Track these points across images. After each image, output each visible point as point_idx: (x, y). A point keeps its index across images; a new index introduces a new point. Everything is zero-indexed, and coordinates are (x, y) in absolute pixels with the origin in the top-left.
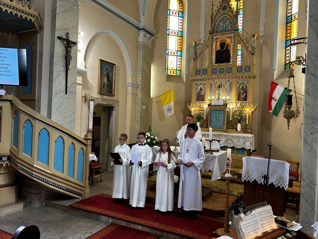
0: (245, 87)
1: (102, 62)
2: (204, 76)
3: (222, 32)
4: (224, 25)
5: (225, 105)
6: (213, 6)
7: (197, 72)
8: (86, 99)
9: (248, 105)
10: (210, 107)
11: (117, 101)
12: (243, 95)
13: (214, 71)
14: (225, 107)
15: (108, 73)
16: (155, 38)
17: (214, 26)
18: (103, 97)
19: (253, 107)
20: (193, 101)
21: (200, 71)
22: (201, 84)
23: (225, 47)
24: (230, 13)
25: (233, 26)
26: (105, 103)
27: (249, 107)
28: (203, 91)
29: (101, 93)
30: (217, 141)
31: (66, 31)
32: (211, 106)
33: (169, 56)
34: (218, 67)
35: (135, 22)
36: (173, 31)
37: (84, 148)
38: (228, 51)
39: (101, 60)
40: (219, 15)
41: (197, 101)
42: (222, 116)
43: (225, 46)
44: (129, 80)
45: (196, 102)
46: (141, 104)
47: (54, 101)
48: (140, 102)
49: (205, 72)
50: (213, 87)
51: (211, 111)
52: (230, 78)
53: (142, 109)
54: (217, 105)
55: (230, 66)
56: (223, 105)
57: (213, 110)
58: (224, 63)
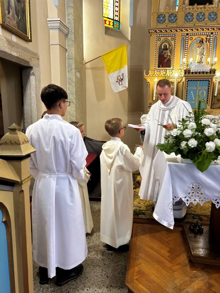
2: (171, 26)
5: (213, 71)
7: (160, 18)
10: (187, 75)
11: (36, 54)
13: (188, 17)
14: (212, 74)
18: (8, 35)
20: (152, 67)
21: (164, 17)
22: (166, 38)
28: (168, 51)
29: (4, 23)
32: (190, 73)
34: (195, 11)
41: (159, 67)
42: (204, 90)
44: (53, 15)
45: (157, 68)
48: (74, 65)
49: (173, 18)
50: (187, 45)
51: (188, 81)
52: (215, 29)
53: (76, 77)
54: (200, 72)
55: (215, 9)
56: (209, 71)
57: (191, 80)
58: (204, 4)
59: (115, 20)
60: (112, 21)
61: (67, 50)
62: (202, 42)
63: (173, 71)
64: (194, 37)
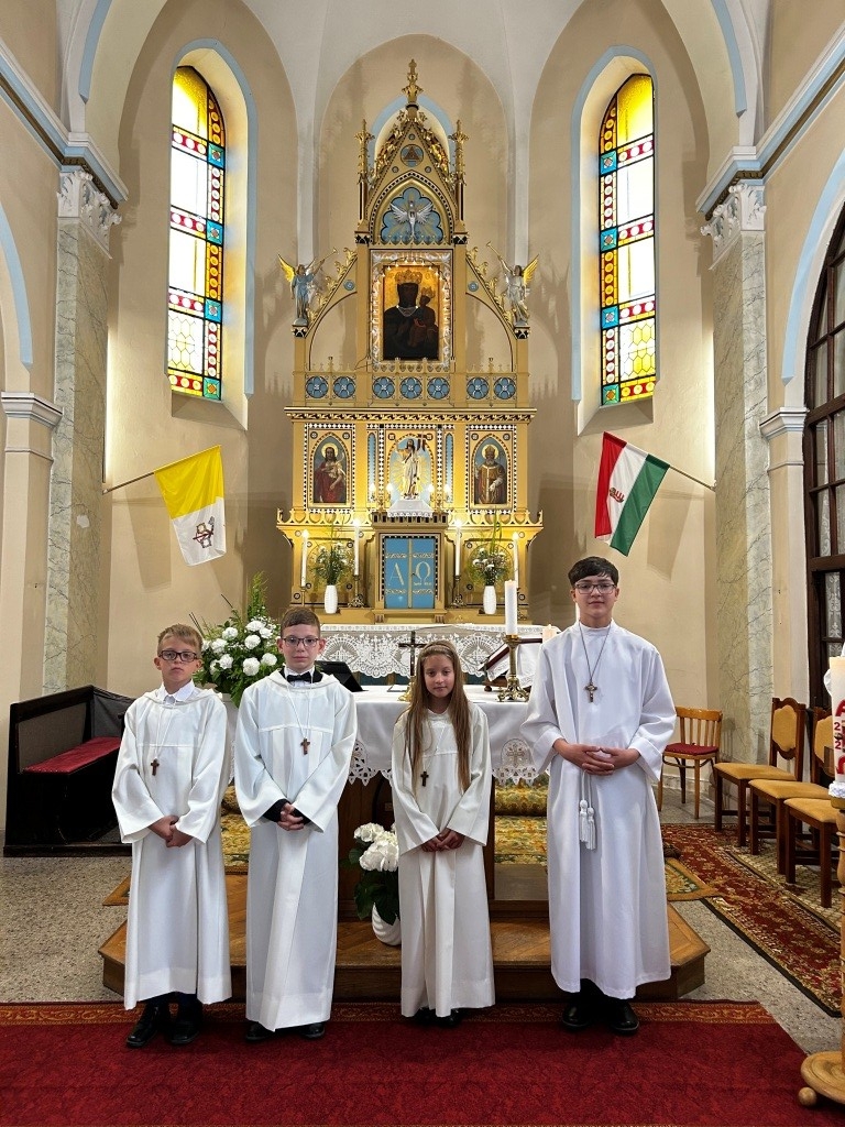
0: (497, 453)
2: (342, 405)
5: (441, 517)
6: (367, 137)
7: (314, 386)
9: (513, 520)
12: (491, 484)
13: (381, 387)
14: (440, 523)
17: (375, 216)
19: (531, 524)
20: (297, 502)
21: (324, 383)
22: (331, 433)
23: (417, 301)
25: (444, 225)
27: (517, 524)
28: (338, 463)
32: (386, 519)
34: (397, 373)
35: (50, 118)
36: (187, 215)
38: (428, 317)
40: (390, 176)
41: (315, 501)
42: (425, 560)
43: (419, 297)
44: (20, 385)
46: (74, 505)
48: (69, 497)
49: (344, 387)
50: (381, 450)
51: (385, 539)
52: (446, 418)
53: (75, 527)
54: (410, 518)
55: (442, 371)
56: (431, 516)
57: (393, 537)
58: (418, 358)
59: (209, 377)
60: (200, 379)
61: (52, 461)
62: (411, 447)
63: (351, 512)
64: (399, 434)
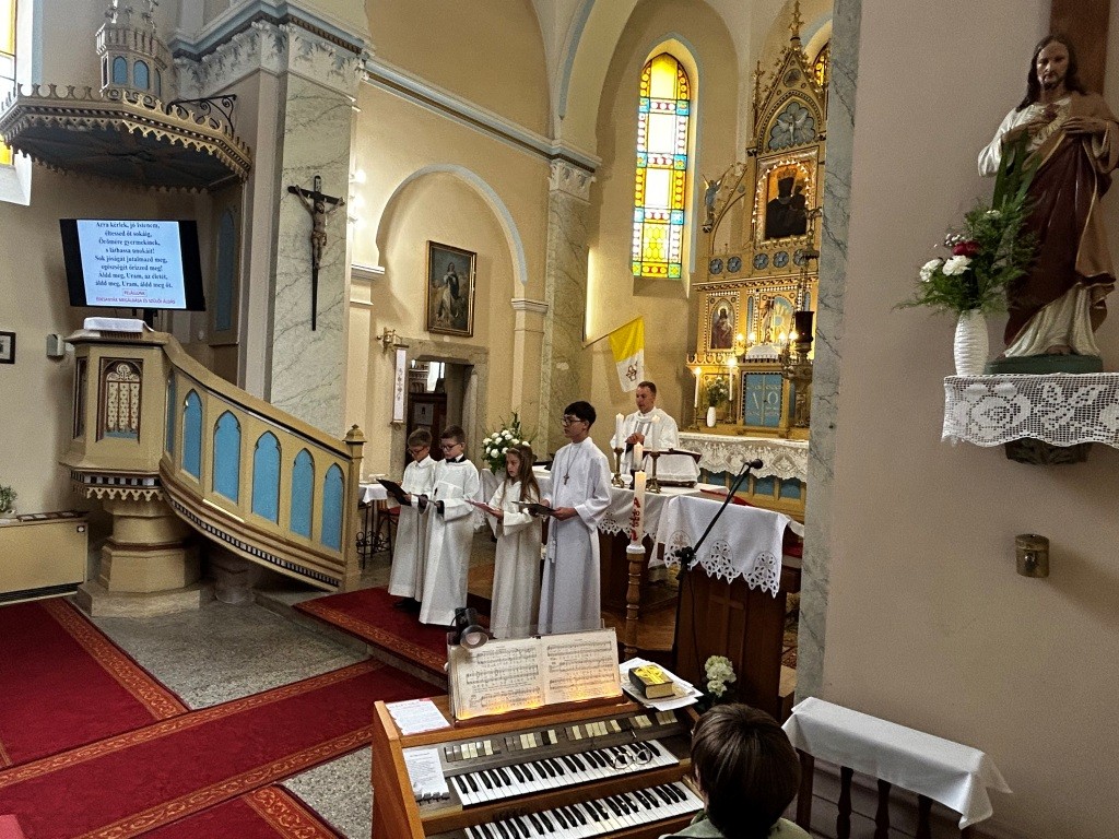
1: (434, 247)
2: (731, 277)
3: (783, 148)
4: (791, 128)
6: (760, 73)
7: (715, 266)
8: (385, 342)
10: (742, 364)
11: (483, 348)
13: (760, 262)
15: (455, 276)
16: (601, 179)
17: (763, 132)
18: (437, 338)
20: (700, 349)
21: (721, 263)
22: (723, 299)
23: (792, 191)
24: (807, 91)
25: (816, 127)
26: (446, 356)
28: (728, 320)
29: (430, 327)
30: (691, 457)
31: (312, 171)
32: (744, 361)
33: (646, 225)
34: (771, 250)
35: (537, 139)
36: (658, 156)
37: (344, 465)
38: (800, 201)
39: (431, 243)
40: (776, 98)
41: (713, 347)
43: (794, 188)
44: (520, 294)
45: (709, 350)
46: (554, 357)
47: (277, 346)
48: (550, 353)
49: (734, 264)
51: (745, 375)
53: (556, 370)
54: (762, 359)
56: (777, 358)
57: (752, 373)
58: (787, 236)
59: (673, 263)
60: (666, 265)
61: (544, 333)
